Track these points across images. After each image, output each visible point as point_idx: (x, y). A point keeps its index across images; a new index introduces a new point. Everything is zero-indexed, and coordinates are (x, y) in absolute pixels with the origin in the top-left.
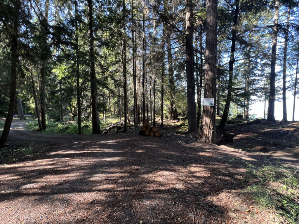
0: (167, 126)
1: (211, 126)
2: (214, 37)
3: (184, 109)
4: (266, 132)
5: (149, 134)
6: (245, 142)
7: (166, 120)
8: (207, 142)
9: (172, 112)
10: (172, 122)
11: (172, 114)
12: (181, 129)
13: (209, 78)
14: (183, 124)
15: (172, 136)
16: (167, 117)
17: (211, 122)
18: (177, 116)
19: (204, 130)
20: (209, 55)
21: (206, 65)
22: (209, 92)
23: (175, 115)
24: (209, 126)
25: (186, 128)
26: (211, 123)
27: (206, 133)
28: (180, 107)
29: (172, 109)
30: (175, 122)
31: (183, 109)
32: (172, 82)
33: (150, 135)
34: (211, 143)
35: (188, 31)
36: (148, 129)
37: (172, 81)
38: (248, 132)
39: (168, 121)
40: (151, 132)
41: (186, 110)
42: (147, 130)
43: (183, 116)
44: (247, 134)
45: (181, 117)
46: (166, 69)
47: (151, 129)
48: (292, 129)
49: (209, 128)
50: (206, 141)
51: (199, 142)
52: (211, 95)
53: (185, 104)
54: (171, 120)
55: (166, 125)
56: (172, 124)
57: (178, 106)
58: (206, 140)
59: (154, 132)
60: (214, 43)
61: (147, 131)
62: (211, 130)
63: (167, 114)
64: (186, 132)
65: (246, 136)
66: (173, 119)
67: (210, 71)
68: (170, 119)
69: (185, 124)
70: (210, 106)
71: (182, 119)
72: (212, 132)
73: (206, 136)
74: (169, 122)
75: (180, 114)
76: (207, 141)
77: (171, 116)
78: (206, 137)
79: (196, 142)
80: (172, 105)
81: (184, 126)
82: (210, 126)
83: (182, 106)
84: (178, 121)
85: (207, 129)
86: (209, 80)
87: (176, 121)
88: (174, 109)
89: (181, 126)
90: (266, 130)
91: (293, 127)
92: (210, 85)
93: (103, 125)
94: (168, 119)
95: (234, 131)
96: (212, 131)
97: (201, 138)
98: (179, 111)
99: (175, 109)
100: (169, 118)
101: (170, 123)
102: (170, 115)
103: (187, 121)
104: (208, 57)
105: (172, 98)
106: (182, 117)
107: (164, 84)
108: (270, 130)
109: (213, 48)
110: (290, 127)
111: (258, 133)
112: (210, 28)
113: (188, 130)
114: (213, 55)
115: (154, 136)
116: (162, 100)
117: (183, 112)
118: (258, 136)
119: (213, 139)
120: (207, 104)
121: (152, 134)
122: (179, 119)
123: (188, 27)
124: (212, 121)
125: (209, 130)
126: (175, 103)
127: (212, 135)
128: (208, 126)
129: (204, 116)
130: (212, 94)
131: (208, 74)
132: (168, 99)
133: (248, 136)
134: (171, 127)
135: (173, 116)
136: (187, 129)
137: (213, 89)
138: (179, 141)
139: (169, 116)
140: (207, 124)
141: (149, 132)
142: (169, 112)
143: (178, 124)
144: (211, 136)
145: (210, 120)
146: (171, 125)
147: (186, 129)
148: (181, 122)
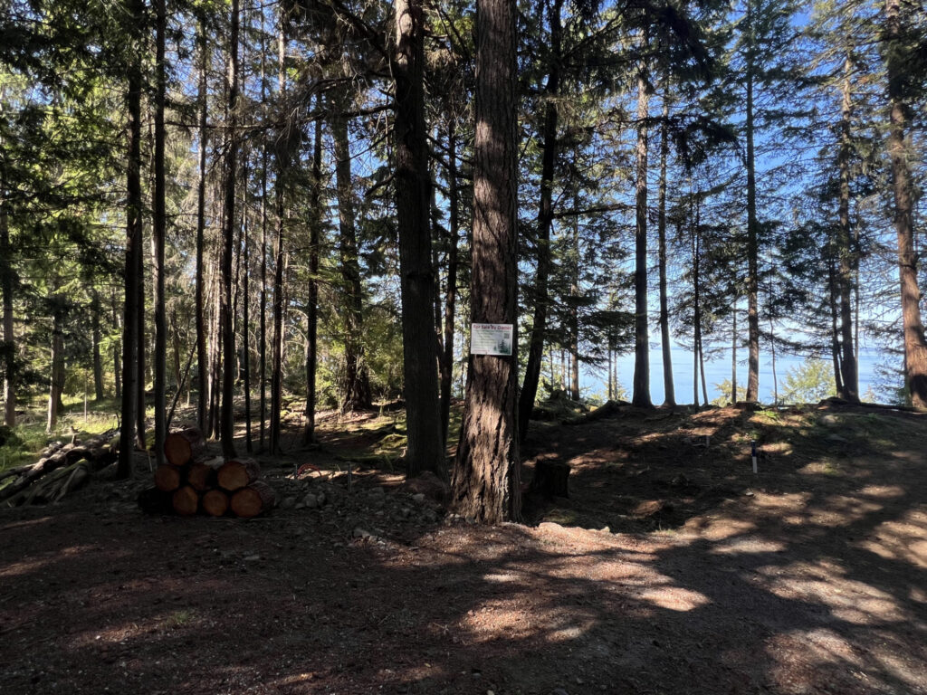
0: (329, 438)
1: (501, 442)
2: (507, 74)
3: (394, 372)
4: (645, 444)
5: (201, 503)
6: (600, 484)
7: (330, 413)
8: (487, 515)
9: (351, 383)
10: (351, 422)
11: (350, 393)
12: (381, 445)
13: (491, 240)
14: (388, 426)
15: (326, 502)
16: (332, 403)
17: (503, 424)
18: (370, 399)
19: (474, 462)
20: (488, 144)
21: (479, 185)
22: (490, 296)
23: (361, 394)
24: (492, 442)
25: (398, 443)
26: (502, 431)
27: (481, 474)
28: (379, 368)
29: (351, 370)
30: (363, 421)
31: (391, 375)
32: (350, 278)
33: (202, 511)
34: (506, 520)
35: (404, 53)
36: (195, 477)
37: (350, 273)
38: (597, 446)
39: (335, 417)
40: (211, 495)
41: (402, 377)
42: (184, 482)
43: (390, 398)
44: (596, 456)
45: (383, 402)
46: (329, 226)
47: (212, 477)
48: (709, 432)
49: (496, 451)
50: (483, 512)
51: (454, 523)
52: (501, 310)
53: (398, 355)
54: (349, 414)
55: (326, 433)
56: (352, 428)
57: (372, 363)
58: (483, 507)
59: (230, 495)
60: (508, 98)
61: (189, 491)
62: (501, 460)
63: (334, 393)
64: (401, 460)
65: (597, 463)
66: (356, 409)
67: (495, 208)
68: (345, 411)
69: (398, 427)
70: (498, 357)
71: (385, 408)
72: (506, 471)
73: (484, 488)
74: (340, 421)
75: (380, 391)
76: (488, 510)
77: (348, 398)
78: (482, 494)
79: (441, 525)
80: (351, 360)
81: (394, 435)
82: (497, 443)
83: (386, 362)
84: (374, 417)
85: (487, 459)
86: (493, 245)
87: (364, 417)
88: (359, 373)
89: (382, 433)
90: (646, 438)
91: (709, 425)
92: (497, 269)
93: (26, 448)
94: (339, 411)
95: (556, 444)
96: (506, 464)
97: (461, 498)
98: (375, 378)
99: (363, 373)
100: (341, 405)
101: (343, 425)
102: (344, 397)
103: (403, 413)
104: (485, 149)
105: (354, 334)
106: (389, 402)
107: (318, 277)
108: (654, 435)
109: (504, 118)
110: (700, 424)
111: (626, 448)
112: (491, 35)
113: (405, 448)
114: (506, 147)
115: (229, 512)
116: (312, 336)
117: (390, 382)
118: (629, 459)
119: (511, 500)
120: (486, 348)
121: (215, 505)
122: (377, 408)
123: (404, 36)
124: (507, 422)
125: (496, 462)
126: (362, 353)
127: (505, 481)
128: (488, 445)
129: (473, 400)
130: (505, 306)
131: (488, 224)
132: (336, 337)
133: (601, 460)
134: (344, 442)
135: (354, 399)
136: (405, 445)
137: (506, 286)
138: (358, 530)
139: (341, 401)
140: (487, 435)
141: (201, 494)
142: (341, 385)
143: (372, 426)
144: (502, 487)
145: (498, 415)
146: (347, 432)
147: (400, 446)
148: (384, 418)
